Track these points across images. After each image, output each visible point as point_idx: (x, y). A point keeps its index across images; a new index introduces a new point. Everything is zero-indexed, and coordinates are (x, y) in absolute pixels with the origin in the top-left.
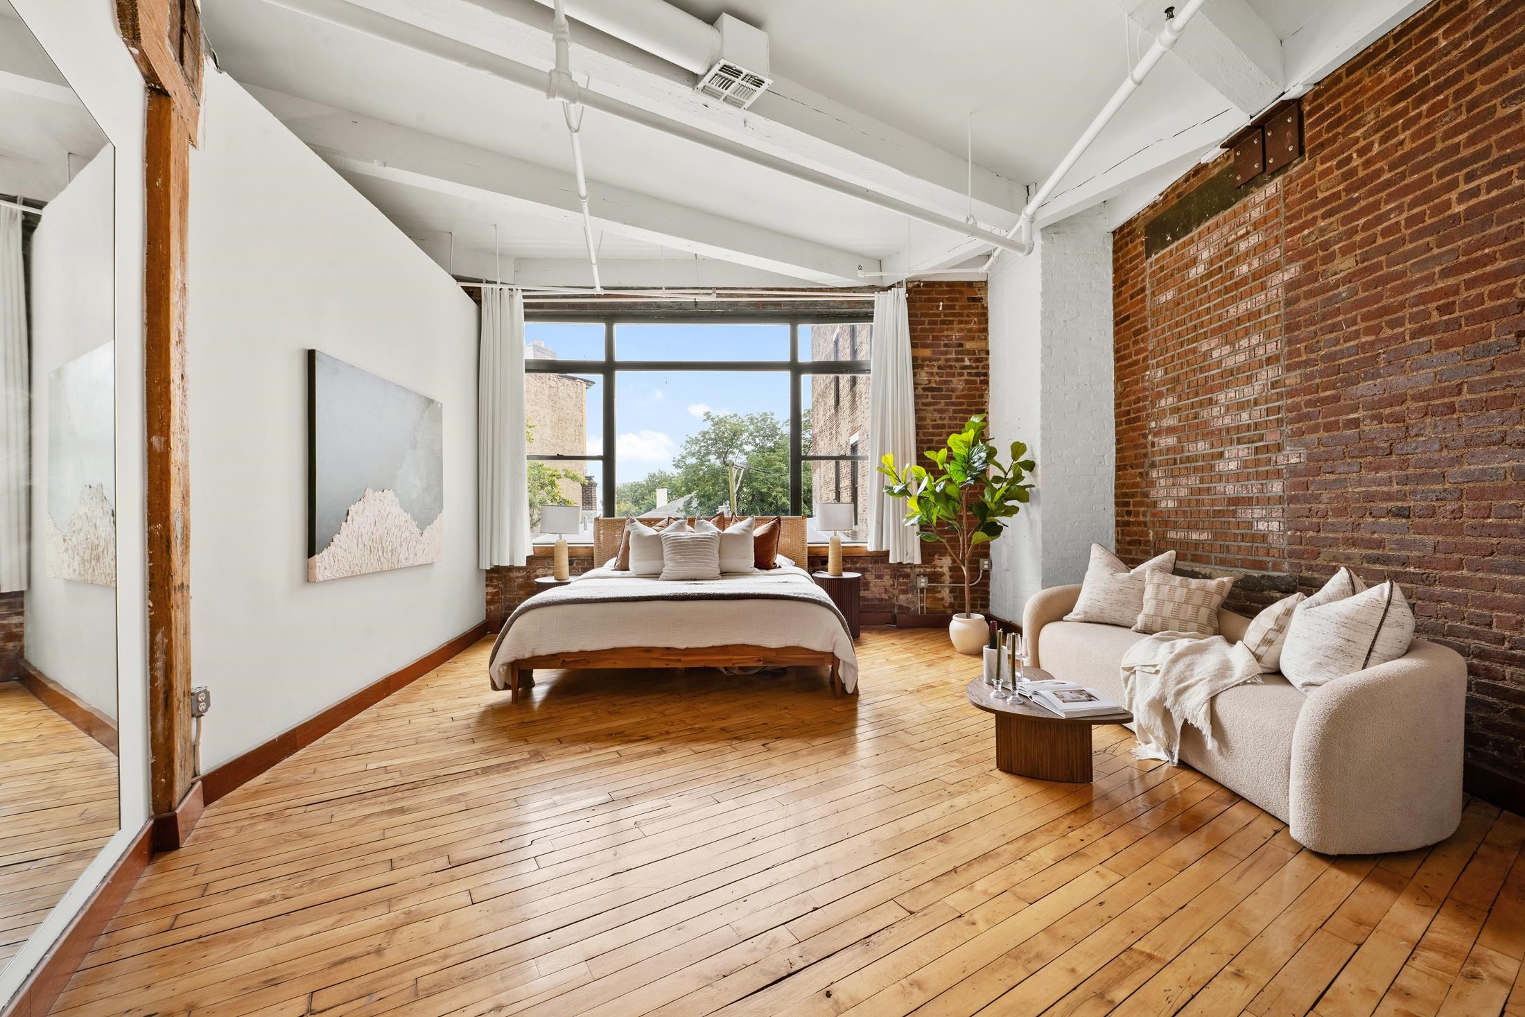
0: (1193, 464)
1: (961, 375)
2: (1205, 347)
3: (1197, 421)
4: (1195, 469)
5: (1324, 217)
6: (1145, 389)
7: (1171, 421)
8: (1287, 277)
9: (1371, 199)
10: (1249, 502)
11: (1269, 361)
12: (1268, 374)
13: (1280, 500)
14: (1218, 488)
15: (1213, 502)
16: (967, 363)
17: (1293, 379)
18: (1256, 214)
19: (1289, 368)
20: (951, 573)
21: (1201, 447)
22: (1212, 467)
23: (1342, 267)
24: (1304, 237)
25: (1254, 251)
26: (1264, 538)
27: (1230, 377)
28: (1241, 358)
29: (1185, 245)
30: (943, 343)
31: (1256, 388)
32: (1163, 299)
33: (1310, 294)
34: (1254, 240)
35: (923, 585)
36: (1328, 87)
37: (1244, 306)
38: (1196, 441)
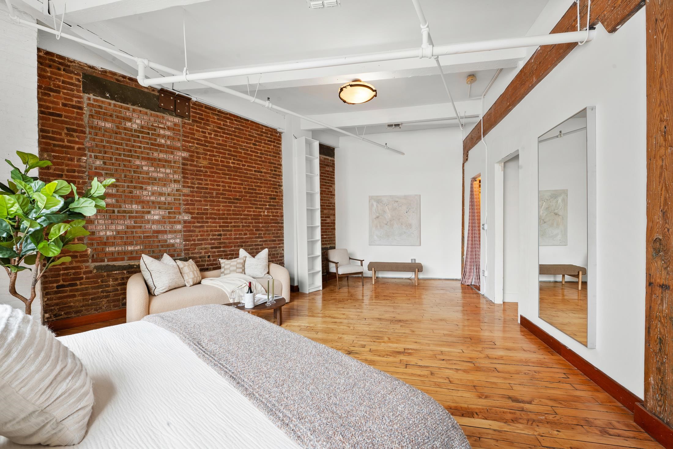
0: (128, 214)
2: (138, 162)
3: (131, 194)
4: (130, 217)
5: (197, 144)
6: (80, 166)
8: (183, 155)
9: (211, 149)
10: (165, 232)
11: (175, 181)
12: (175, 186)
13: (180, 231)
14: (147, 226)
15: (144, 232)
17: (186, 191)
18: (169, 124)
19: (184, 186)
21: (135, 207)
22: (142, 217)
23: (203, 162)
24: (190, 146)
25: (169, 137)
26: (173, 245)
27: (153, 181)
28: (161, 175)
29: (122, 107)
31: (169, 189)
32: (102, 124)
33: (191, 165)
34: (168, 133)
36: (199, 105)
37: (162, 156)
38: (131, 203)
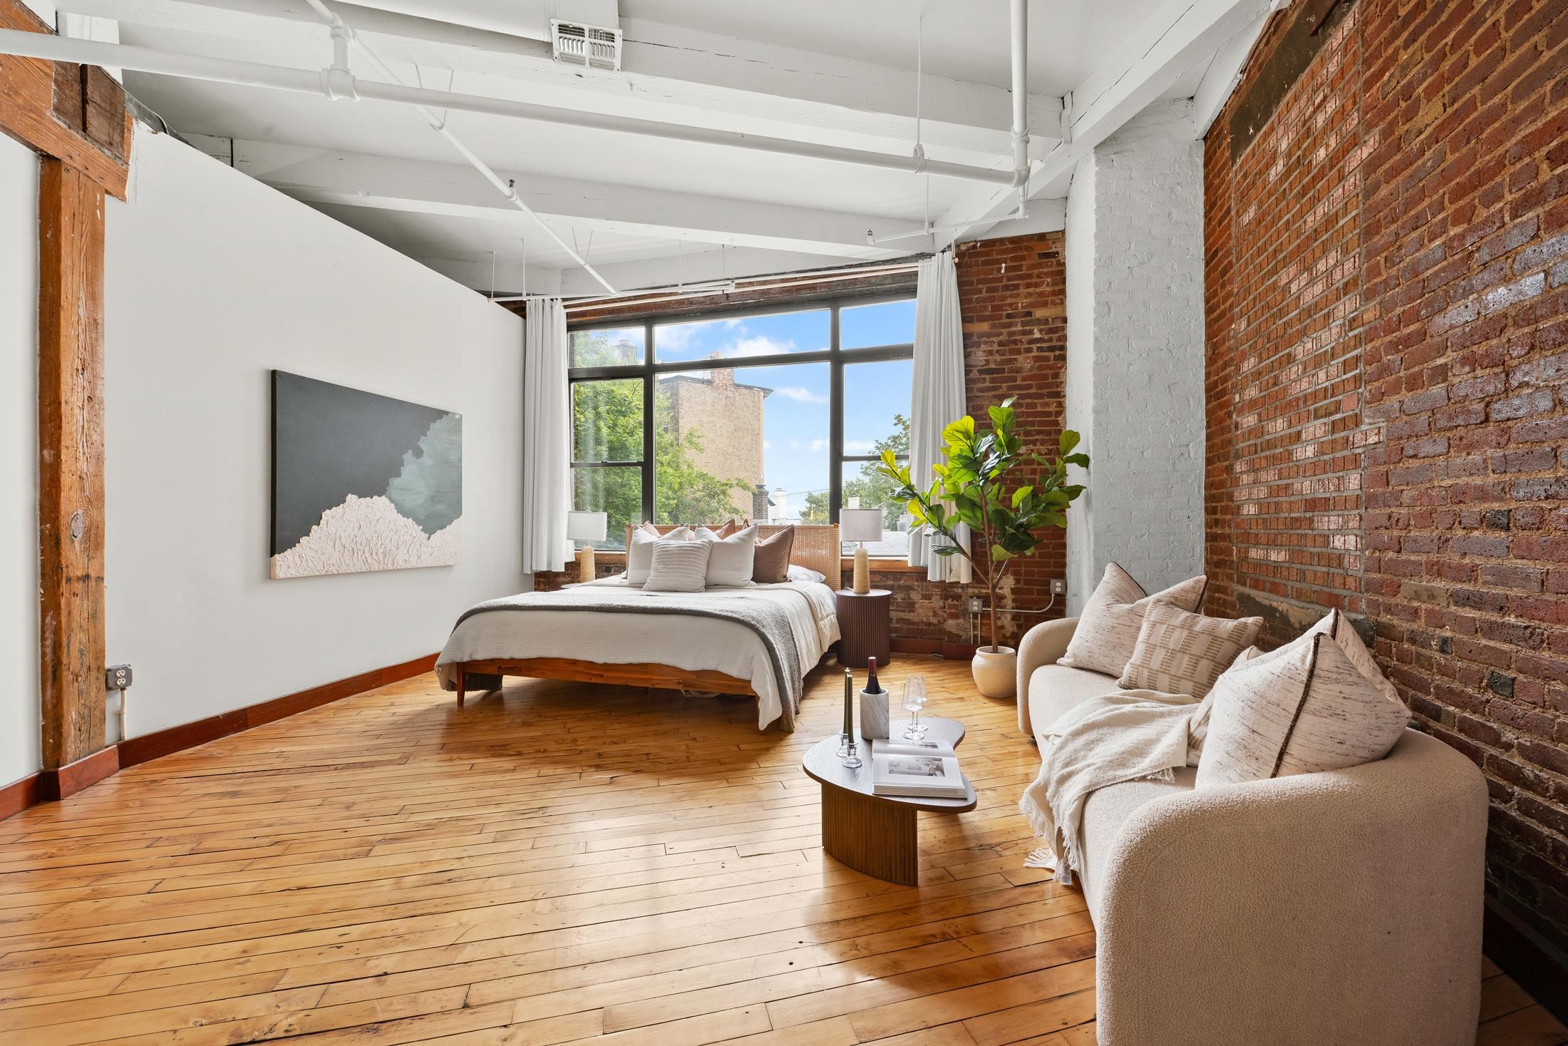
0: (1272, 452)
1: (1029, 350)
2: (1284, 279)
3: (1277, 388)
4: (1274, 459)
5: (1406, 46)
6: (1230, 349)
7: (1252, 392)
8: (1365, 154)
10: (1326, 505)
11: (1346, 288)
12: (1346, 307)
13: (1357, 502)
14: (1296, 486)
15: (1291, 506)
16: (1037, 335)
17: (1372, 311)
18: (1333, 68)
19: (1367, 296)
20: (1014, 596)
21: (1280, 426)
22: (1290, 455)
23: (1427, 120)
24: (1384, 86)
25: (1331, 124)
26: (1340, 560)
27: (1308, 319)
28: (1318, 289)
29: (1267, 135)
30: (1005, 313)
31: (1333, 332)
32: (1246, 218)
33: (1391, 175)
34: (1331, 107)
35: (975, 609)
37: (1321, 211)
38: (1275, 418)
